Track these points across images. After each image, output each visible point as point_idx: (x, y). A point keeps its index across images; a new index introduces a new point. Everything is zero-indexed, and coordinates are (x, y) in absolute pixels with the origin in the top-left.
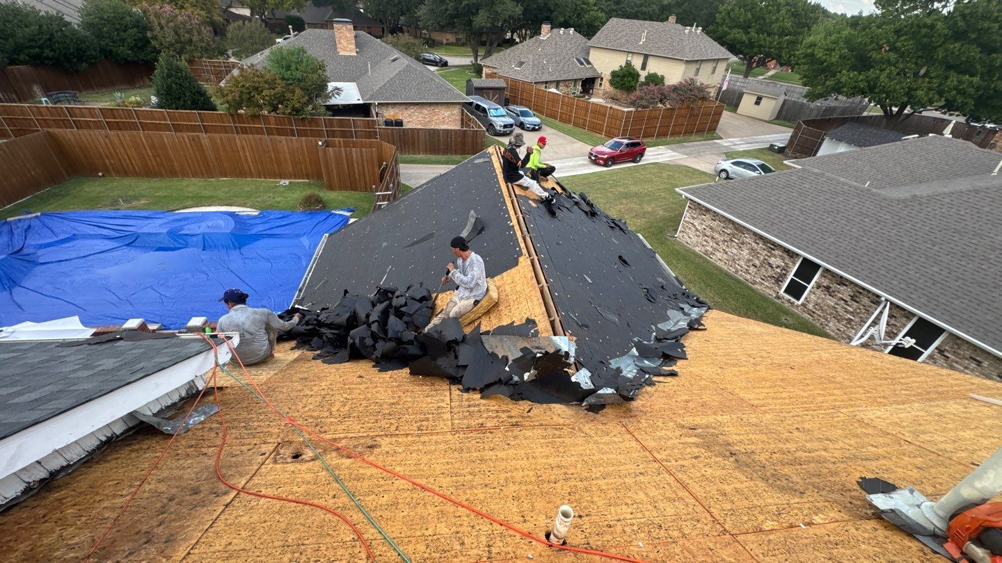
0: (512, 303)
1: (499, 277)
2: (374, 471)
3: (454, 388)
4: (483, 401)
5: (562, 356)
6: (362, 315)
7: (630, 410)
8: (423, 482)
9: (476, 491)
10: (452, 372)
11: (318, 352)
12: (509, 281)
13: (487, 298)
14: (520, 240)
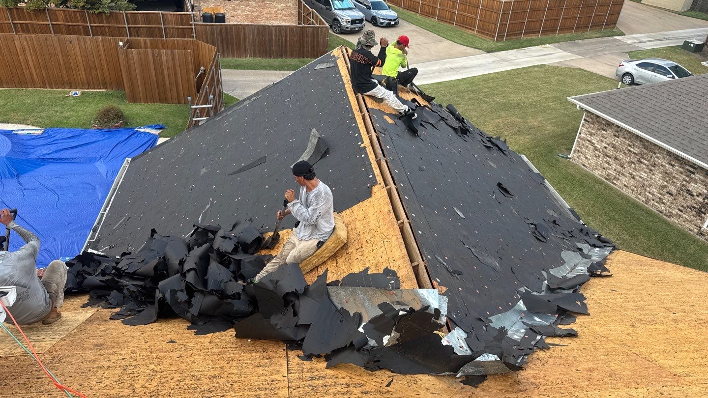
0: (365, 244)
1: (347, 211)
3: (292, 354)
4: (330, 372)
5: (431, 315)
6: (174, 261)
7: (518, 383)
10: (290, 333)
11: (117, 310)
12: (361, 217)
13: (333, 237)
14: (374, 165)
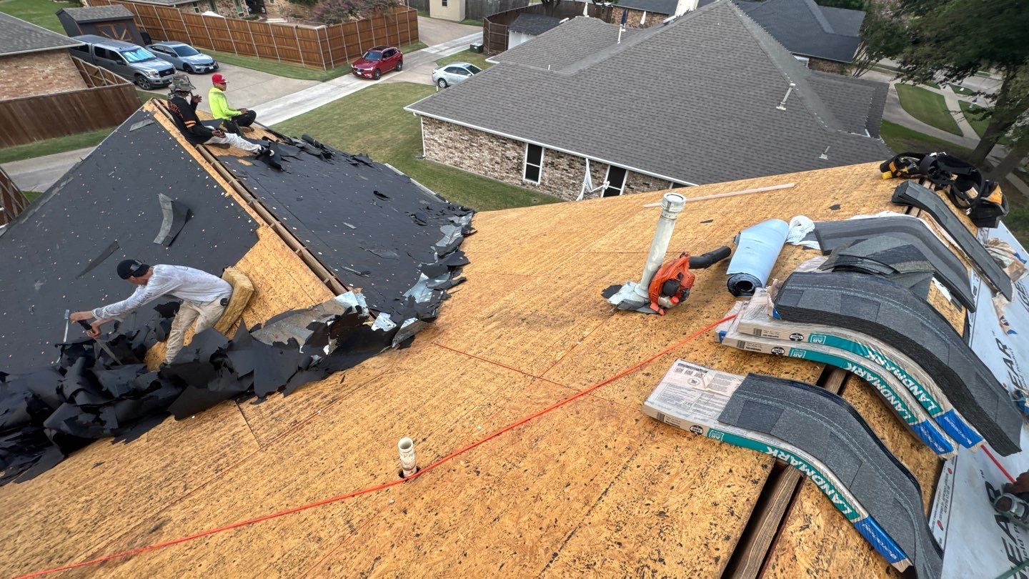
1: (241, 261)
2: (174, 549)
3: (243, 406)
4: (289, 398)
5: (355, 313)
7: (437, 329)
8: (248, 517)
9: (314, 486)
10: (235, 388)
12: (258, 261)
14: (248, 209)
